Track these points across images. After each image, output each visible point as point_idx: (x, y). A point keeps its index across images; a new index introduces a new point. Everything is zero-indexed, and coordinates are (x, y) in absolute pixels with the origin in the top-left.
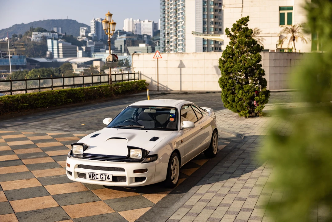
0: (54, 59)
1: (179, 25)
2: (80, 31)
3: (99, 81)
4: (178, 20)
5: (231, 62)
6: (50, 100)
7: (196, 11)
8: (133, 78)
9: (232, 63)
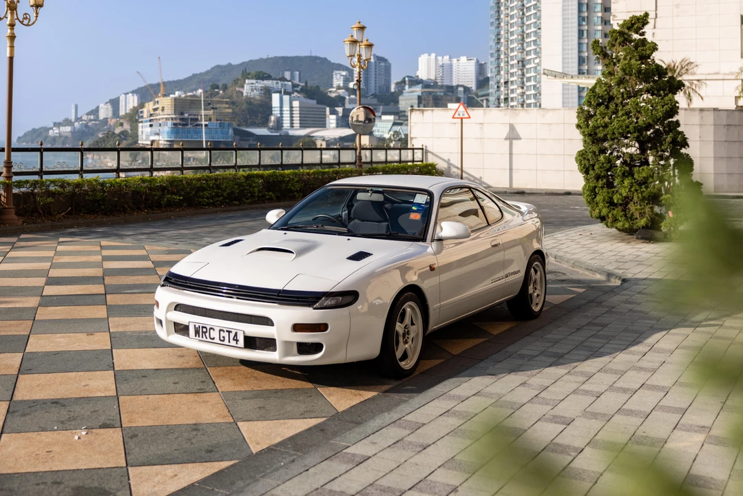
0: (284, 131)
1: (528, 66)
2: (334, 79)
3: (337, 161)
4: (527, 55)
5: (603, 115)
6: (228, 191)
7: (564, 37)
8: (410, 158)
9: (607, 117)
